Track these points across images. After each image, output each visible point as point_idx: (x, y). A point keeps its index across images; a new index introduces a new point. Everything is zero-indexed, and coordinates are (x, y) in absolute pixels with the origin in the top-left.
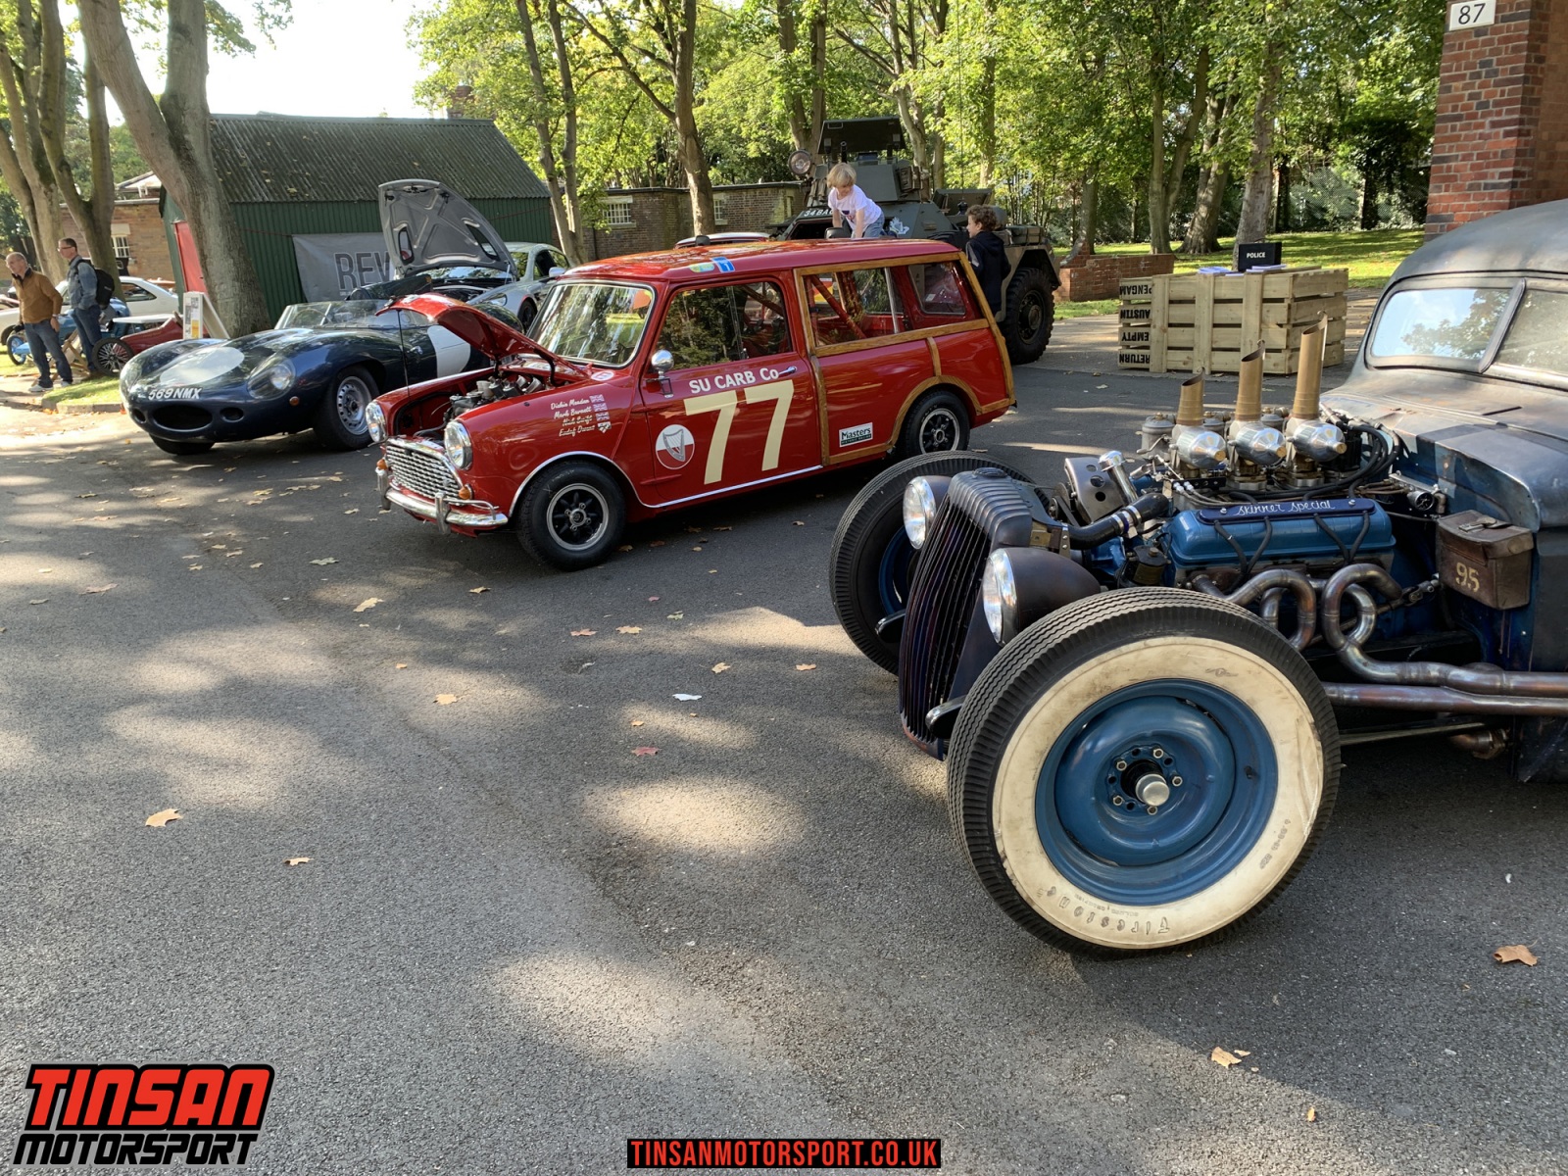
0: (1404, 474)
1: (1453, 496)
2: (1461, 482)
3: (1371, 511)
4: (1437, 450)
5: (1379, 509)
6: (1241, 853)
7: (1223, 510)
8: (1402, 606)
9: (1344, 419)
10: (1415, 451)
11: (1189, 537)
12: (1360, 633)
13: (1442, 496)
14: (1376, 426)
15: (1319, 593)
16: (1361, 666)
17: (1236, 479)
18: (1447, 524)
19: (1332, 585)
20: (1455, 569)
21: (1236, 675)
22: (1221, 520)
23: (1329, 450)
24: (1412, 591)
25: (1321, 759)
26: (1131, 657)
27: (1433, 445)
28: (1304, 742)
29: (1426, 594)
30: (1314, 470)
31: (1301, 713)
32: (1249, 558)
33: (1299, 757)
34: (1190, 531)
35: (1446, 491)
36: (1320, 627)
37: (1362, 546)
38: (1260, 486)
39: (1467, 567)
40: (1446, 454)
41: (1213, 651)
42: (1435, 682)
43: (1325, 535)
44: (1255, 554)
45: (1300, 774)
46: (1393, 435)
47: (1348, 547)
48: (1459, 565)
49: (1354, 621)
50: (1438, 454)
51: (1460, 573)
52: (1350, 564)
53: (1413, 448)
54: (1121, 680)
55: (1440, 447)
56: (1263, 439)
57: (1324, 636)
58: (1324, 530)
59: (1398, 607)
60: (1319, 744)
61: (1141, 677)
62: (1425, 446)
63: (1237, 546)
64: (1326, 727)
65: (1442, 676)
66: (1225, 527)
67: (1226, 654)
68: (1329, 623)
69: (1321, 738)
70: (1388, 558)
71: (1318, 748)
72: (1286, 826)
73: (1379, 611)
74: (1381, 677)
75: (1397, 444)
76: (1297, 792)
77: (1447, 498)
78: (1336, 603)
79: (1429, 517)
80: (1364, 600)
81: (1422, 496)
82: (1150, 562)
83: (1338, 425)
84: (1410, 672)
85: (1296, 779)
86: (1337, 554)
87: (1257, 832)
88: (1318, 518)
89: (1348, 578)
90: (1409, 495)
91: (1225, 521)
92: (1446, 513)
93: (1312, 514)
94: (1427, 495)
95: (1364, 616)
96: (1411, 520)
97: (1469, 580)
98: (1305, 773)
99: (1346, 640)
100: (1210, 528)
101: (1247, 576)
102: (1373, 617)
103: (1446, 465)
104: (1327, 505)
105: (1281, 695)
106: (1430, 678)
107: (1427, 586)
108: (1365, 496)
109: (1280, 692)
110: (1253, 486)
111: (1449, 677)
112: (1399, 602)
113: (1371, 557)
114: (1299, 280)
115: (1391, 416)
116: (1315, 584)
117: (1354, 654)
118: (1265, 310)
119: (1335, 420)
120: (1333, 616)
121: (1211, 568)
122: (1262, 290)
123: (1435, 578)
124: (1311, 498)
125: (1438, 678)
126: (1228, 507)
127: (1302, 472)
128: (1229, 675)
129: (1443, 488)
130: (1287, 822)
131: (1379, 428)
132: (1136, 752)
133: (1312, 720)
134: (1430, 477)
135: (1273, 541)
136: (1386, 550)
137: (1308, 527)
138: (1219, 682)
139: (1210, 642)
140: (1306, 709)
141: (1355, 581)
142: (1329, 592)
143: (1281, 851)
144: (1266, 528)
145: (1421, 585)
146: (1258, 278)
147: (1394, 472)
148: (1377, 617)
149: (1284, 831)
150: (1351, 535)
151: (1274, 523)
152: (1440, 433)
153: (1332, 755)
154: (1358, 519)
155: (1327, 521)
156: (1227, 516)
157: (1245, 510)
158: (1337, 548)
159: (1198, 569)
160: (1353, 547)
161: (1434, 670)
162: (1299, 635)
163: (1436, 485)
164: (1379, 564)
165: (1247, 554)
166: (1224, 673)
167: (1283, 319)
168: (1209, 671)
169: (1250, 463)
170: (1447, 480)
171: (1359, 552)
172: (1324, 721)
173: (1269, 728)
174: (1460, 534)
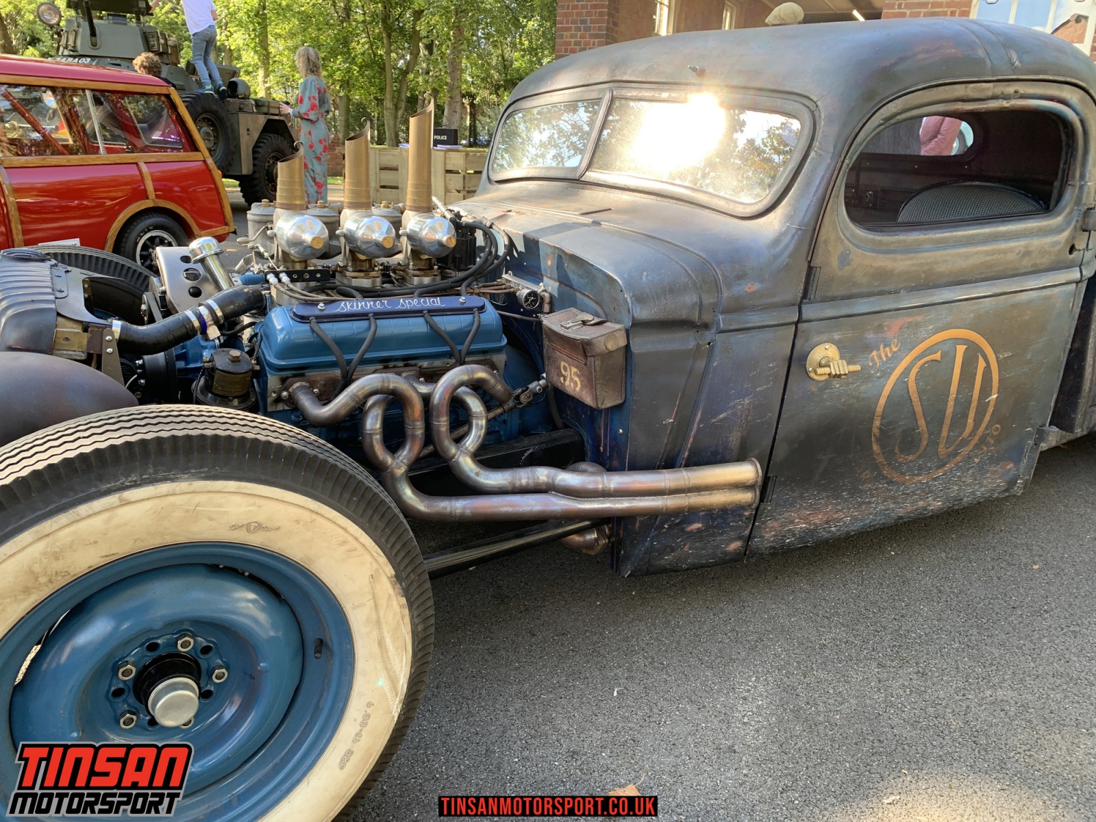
0: (515, 275)
1: (556, 295)
2: (564, 280)
3: (482, 309)
4: (541, 247)
5: (489, 308)
6: (315, 753)
7: (321, 304)
8: (514, 407)
9: (458, 216)
10: (523, 250)
11: (280, 337)
12: (472, 441)
13: (547, 295)
14: (488, 224)
15: (426, 399)
16: (472, 475)
17: (348, 274)
18: (551, 321)
19: (440, 390)
20: (559, 368)
21: (278, 529)
22: (317, 317)
23: (440, 244)
24: (523, 392)
25: (407, 620)
26: (97, 522)
27: (537, 242)
28: (383, 602)
29: (535, 394)
30: (432, 268)
31: (375, 566)
32: (349, 362)
33: (378, 623)
34: (282, 330)
35: (550, 289)
36: (430, 436)
37: (473, 347)
38: (374, 282)
39: (569, 365)
40: (549, 251)
41: (238, 498)
42: (544, 487)
43: (436, 336)
44: (356, 357)
45: (381, 644)
46: (503, 234)
47: (459, 347)
48: (563, 364)
49: (465, 428)
50: (543, 251)
51: (563, 372)
52: (461, 365)
53: (521, 247)
54: (86, 559)
55: (544, 244)
56: (369, 228)
57: (435, 447)
58: (434, 330)
59: (511, 409)
60: (404, 601)
61: (124, 548)
62: (532, 244)
63: (334, 347)
64: (412, 576)
65: (550, 481)
66: (323, 326)
67: (259, 501)
68: (439, 431)
69: (407, 593)
70: (500, 359)
71: (401, 606)
72: (369, 711)
73: (491, 415)
74: (493, 487)
75: (507, 243)
76: (380, 666)
77: (551, 296)
78: (444, 409)
79: (537, 317)
80: (475, 405)
81: (529, 294)
82: (230, 368)
83: (451, 220)
84: (520, 479)
85: (376, 649)
86: (450, 355)
87: (332, 725)
88: (427, 315)
89: (456, 382)
90: (517, 294)
91: (321, 319)
92: (551, 311)
93: (421, 311)
94: (533, 294)
95: (474, 422)
96: (522, 320)
97: (572, 379)
98: (388, 641)
99: (458, 448)
100: (305, 327)
101: (348, 381)
102: (484, 422)
103: (549, 263)
104: (437, 302)
105: (346, 547)
106: (539, 484)
107: (535, 386)
108: (478, 294)
109: (345, 542)
110: (366, 283)
111: (557, 482)
112: (511, 404)
113: (484, 357)
114: (469, 158)
115: (502, 217)
116: (424, 389)
117: (467, 464)
118: (448, 179)
119: (449, 216)
120: (442, 423)
121: (311, 374)
122: (445, 163)
123: (543, 378)
124: (421, 295)
125: (547, 484)
126: (327, 303)
127: (419, 270)
128: (267, 529)
129: (548, 287)
130: (369, 705)
131: (491, 227)
132: (153, 647)
133: (390, 571)
134: (536, 276)
135: (378, 342)
136: (498, 350)
137: (417, 326)
138: (256, 540)
139: (232, 485)
140: (383, 559)
141: (462, 384)
142: (436, 398)
143: (365, 741)
144: (369, 328)
145: (531, 386)
146: (442, 154)
147: (506, 273)
148: (488, 421)
149: (367, 716)
150: (459, 336)
151: (379, 322)
152: (545, 231)
153: (422, 608)
154: (468, 318)
155: (436, 319)
156: (325, 312)
157: (346, 306)
158: (447, 349)
159: (294, 376)
160: (464, 348)
161: (543, 474)
162: (407, 447)
163: (541, 284)
164: (492, 366)
165: (347, 357)
166: (260, 527)
167: (460, 187)
168: (234, 527)
169: (362, 257)
170: (551, 278)
171: (470, 353)
172: (409, 569)
173: (336, 591)
174: (562, 331)
